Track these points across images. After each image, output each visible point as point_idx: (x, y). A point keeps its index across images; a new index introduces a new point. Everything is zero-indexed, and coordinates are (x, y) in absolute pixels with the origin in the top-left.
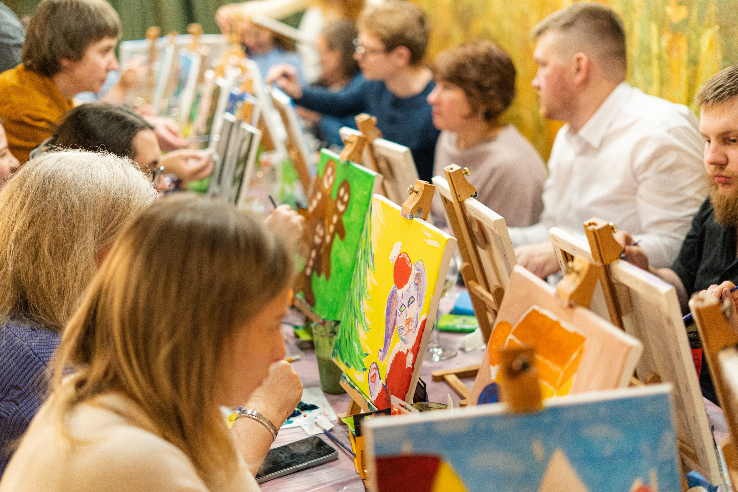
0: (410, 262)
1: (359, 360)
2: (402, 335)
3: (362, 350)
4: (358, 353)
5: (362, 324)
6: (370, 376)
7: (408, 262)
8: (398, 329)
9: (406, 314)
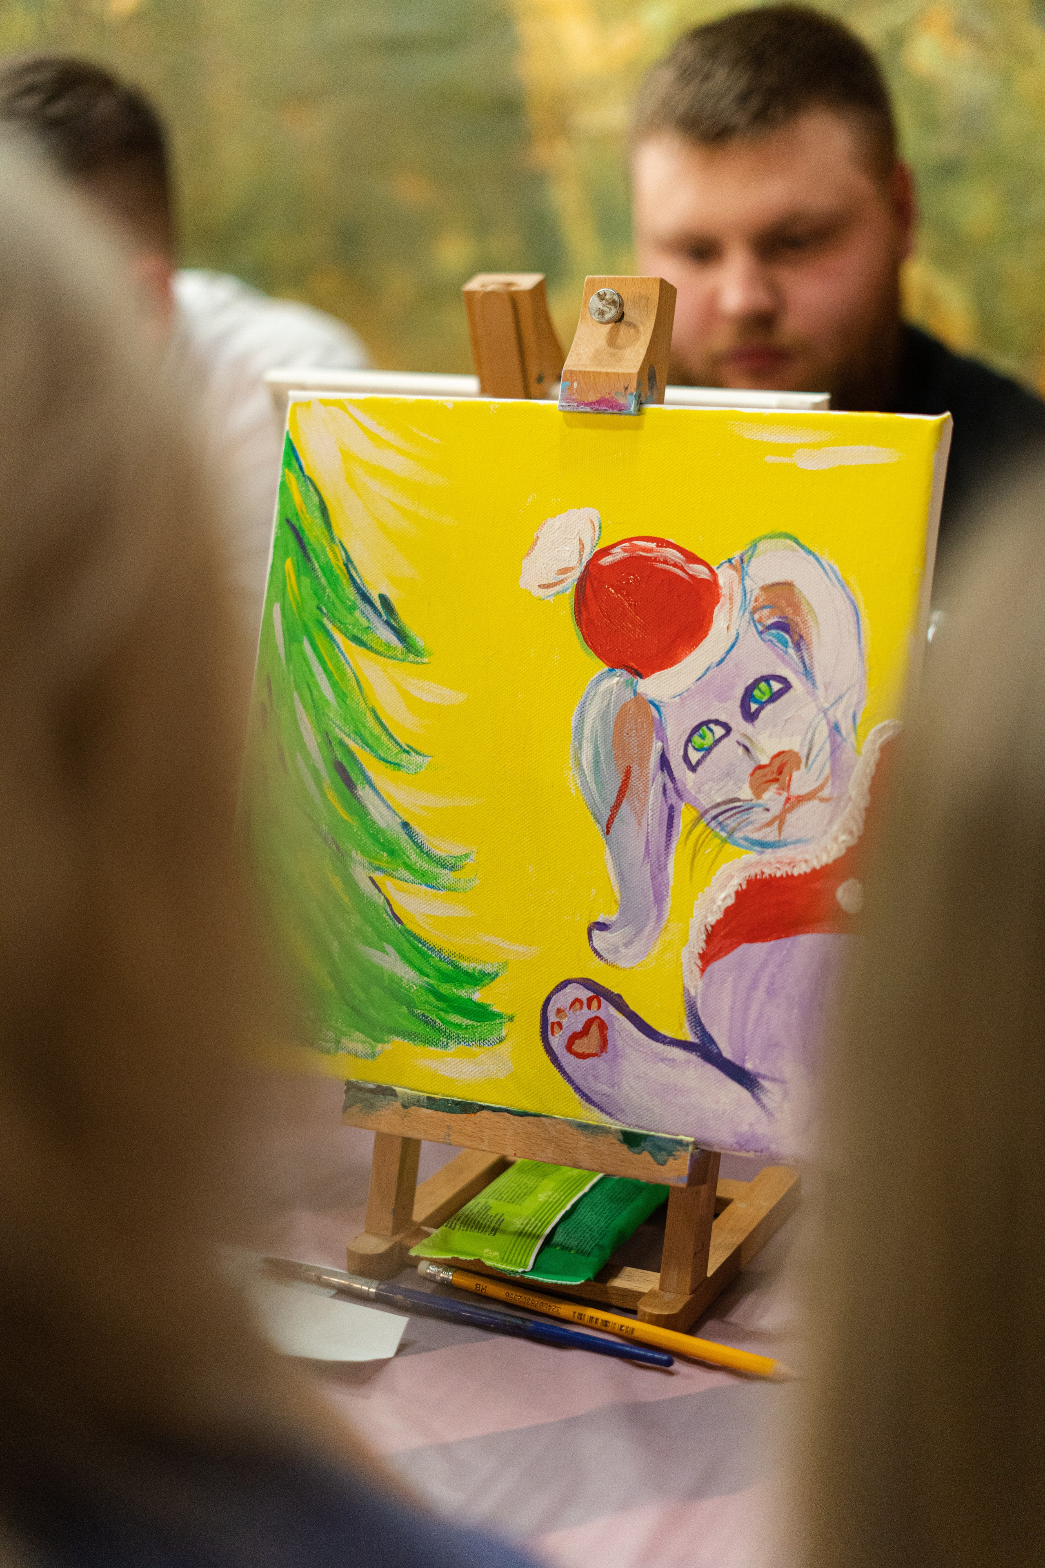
0: (692, 558)
1: (440, 1004)
2: (750, 828)
3: (452, 963)
4: (422, 980)
5: (408, 867)
6: (557, 1041)
7: (675, 565)
8: (708, 817)
9: (747, 749)
